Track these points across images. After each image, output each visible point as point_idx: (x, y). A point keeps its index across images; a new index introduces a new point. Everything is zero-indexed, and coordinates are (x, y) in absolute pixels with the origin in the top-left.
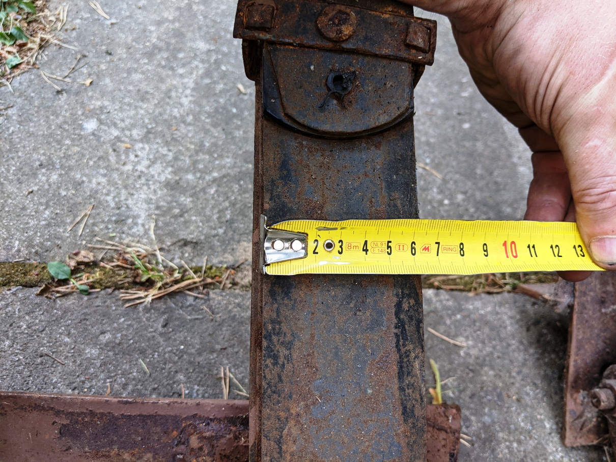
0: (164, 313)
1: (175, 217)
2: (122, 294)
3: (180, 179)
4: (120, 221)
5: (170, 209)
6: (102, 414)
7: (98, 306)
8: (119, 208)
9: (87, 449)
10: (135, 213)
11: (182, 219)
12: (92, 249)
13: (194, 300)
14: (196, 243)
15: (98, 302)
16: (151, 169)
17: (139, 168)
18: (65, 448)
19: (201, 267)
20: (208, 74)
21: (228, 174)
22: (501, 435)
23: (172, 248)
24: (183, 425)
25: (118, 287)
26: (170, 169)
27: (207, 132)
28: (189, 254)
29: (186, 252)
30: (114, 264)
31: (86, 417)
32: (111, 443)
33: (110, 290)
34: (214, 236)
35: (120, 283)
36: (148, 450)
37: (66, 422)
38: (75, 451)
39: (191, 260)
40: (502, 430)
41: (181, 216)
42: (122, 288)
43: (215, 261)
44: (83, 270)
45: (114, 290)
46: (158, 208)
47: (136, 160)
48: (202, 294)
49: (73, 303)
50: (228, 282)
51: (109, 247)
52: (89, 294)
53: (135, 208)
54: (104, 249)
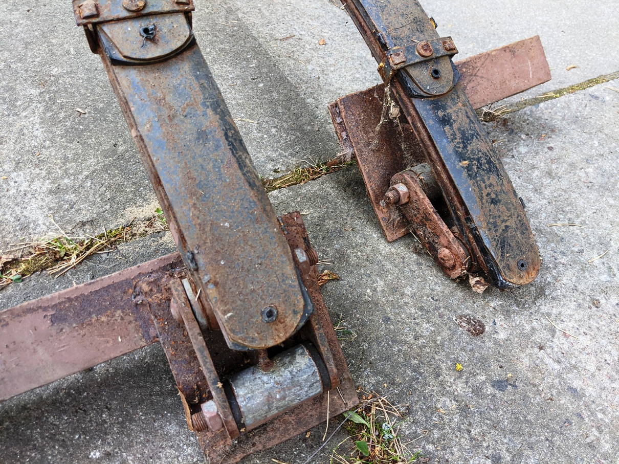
0: (88, 271)
1: (67, 210)
2: (49, 271)
3: (59, 185)
4: (24, 228)
5: (60, 207)
6: (77, 298)
7: (34, 285)
8: (19, 220)
9: (74, 325)
10: (34, 219)
11: (73, 210)
12: (10, 253)
13: (108, 255)
14: (92, 221)
15: (33, 283)
16: (32, 187)
17: (22, 189)
18: (59, 331)
19: (104, 234)
20: (47, 109)
21: (96, 170)
22: (348, 251)
23: (74, 230)
24: (134, 283)
25: (43, 268)
26: (47, 181)
27: (66, 148)
28: (90, 229)
29: (86, 229)
30: (33, 255)
31: (66, 303)
32: (90, 314)
33: (38, 273)
34: (104, 212)
35: (44, 265)
36: (117, 308)
37: (53, 313)
38: (66, 329)
39: (93, 232)
40: (349, 249)
41: (72, 208)
42: (47, 268)
43: (112, 226)
44: (10, 268)
45: (42, 271)
46: (50, 209)
47: (16, 184)
48: (111, 249)
49: (12, 291)
50: (127, 236)
51: (24, 246)
52: (23, 280)
53: (31, 216)
54: (20, 249)
